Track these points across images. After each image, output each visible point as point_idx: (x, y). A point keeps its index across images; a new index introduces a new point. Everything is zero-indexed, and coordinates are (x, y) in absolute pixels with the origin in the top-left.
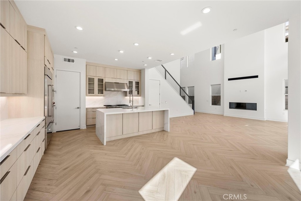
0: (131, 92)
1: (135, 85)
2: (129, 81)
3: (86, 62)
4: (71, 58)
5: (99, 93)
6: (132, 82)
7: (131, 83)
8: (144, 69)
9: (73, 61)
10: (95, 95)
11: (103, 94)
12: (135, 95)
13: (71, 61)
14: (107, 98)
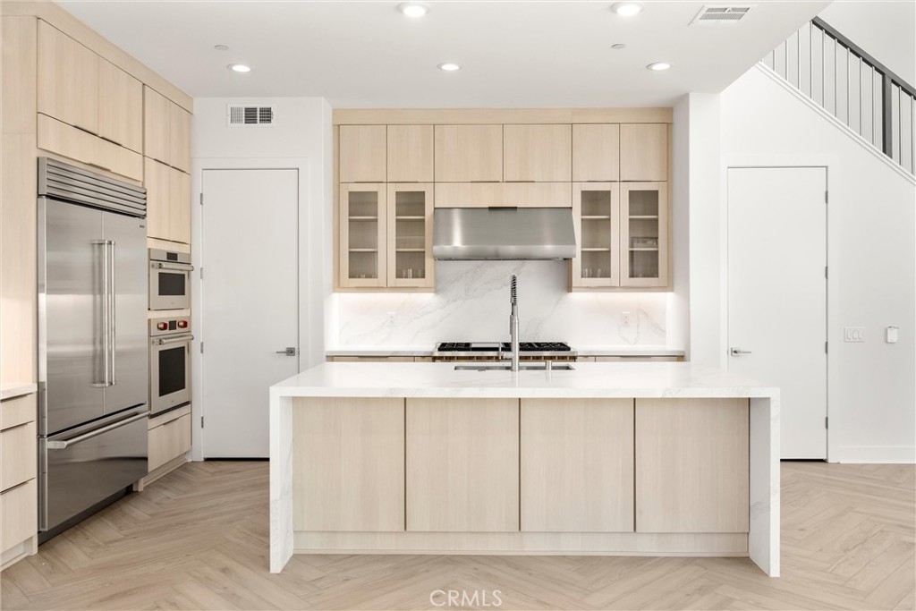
0: (598, 264)
1: (626, 217)
2: (585, 194)
3: (335, 112)
4: (258, 104)
5: (399, 276)
6: (608, 193)
7: (596, 201)
8: (683, 99)
9: (267, 115)
10: (382, 288)
11: (423, 277)
12: (627, 280)
13: (258, 118)
14: (455, 301)
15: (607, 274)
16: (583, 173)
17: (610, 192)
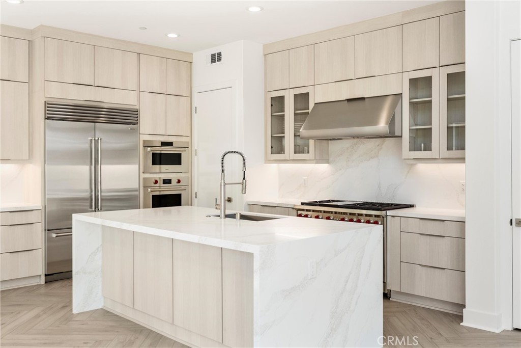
1: (444, 97)
2: (412, 81)
3: (264, 46)
4: (216, 50)
6: (430, 78)
9: (219, 57)
10: (287, 160)
11: (308, 153)
12: (445, 153)
13: (216, 60)
14: (341, 169)
15: (428, 148)
16: (411, 64)
17: (431, 76)
